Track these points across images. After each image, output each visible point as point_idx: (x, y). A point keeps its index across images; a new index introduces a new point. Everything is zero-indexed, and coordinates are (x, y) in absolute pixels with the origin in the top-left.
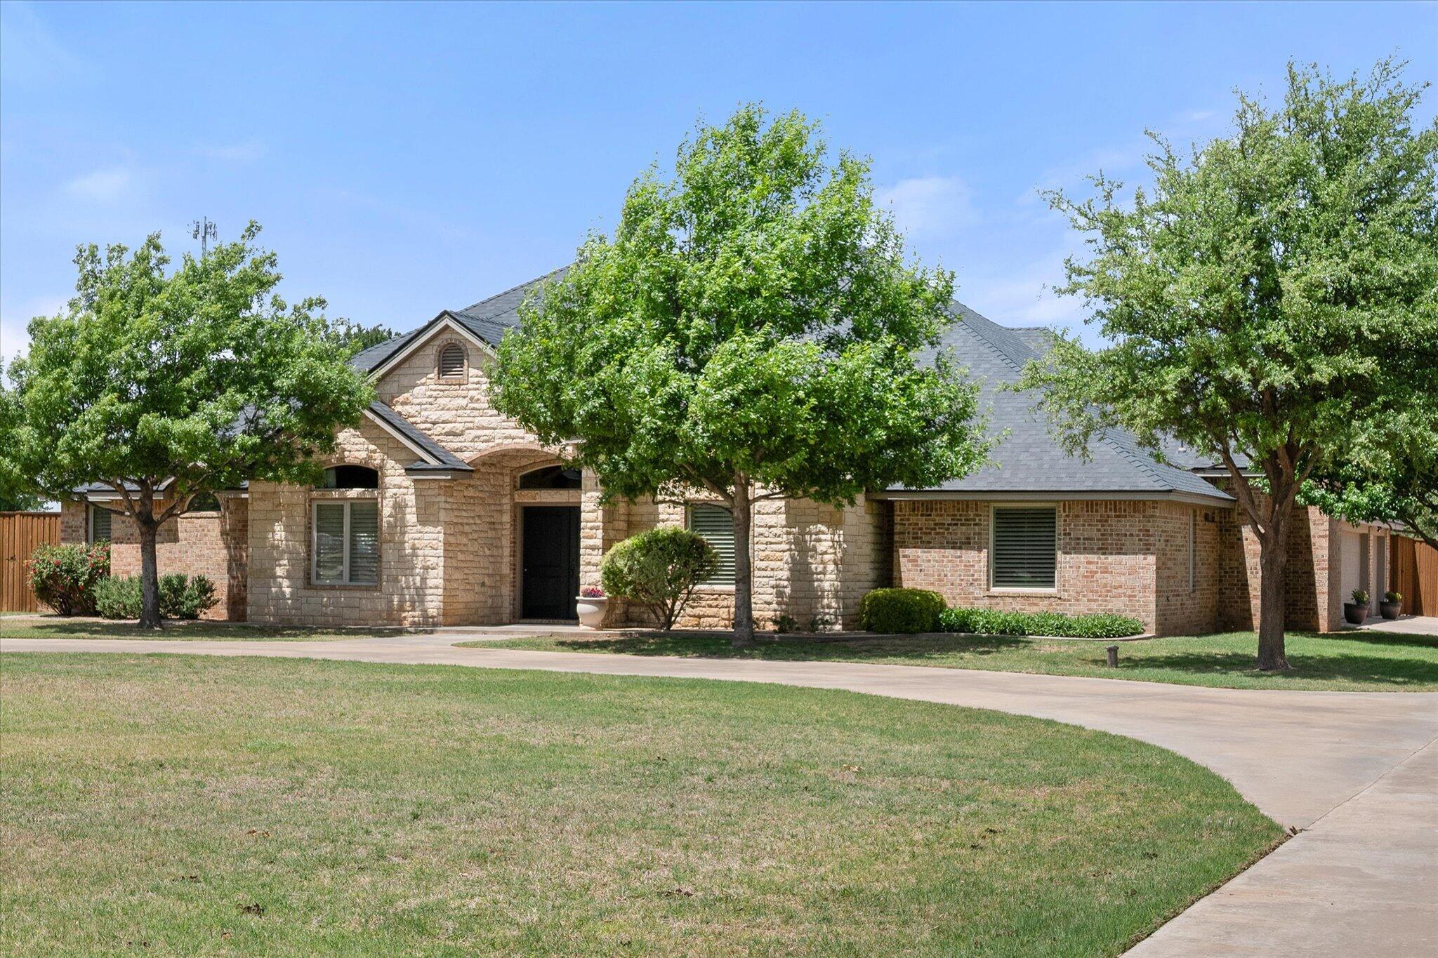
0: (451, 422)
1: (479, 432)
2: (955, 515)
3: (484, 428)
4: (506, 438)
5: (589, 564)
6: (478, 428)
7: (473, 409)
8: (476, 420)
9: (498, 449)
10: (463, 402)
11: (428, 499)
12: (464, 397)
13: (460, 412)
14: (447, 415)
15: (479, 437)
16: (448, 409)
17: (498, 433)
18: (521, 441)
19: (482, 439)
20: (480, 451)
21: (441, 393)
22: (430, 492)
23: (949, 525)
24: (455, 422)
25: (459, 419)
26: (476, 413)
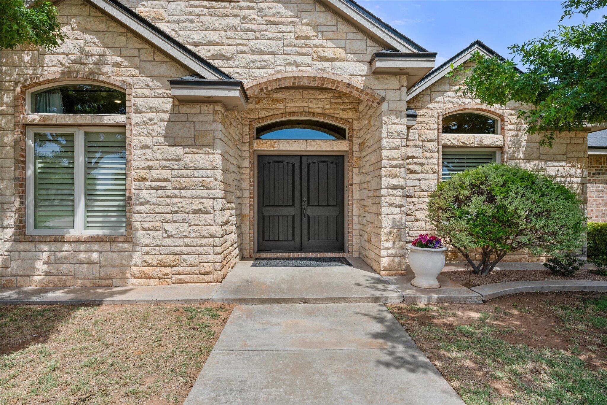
0: (218, 44)
1: (256, 57)
2: (598, 167)
3: (261, 52)
4: (290, 64)
5: (391, 205)
6: (253, 52)
7: (248, 30)
8: (251, 43)
9: (279, 76)
10: (236, 22)
11: (198, 126)
12: (235, 16)
13: (230, 33)
14: (214, 36)
15: (254, 62)
16: (215, 30)
17: (279, 59)
18: (309, 69)
19: (259, 64)
20: (256, 78)
21: (206, 10)
22: (201, 118)
23: (593, 174)
24: (223, 44)
25: (230, 41)
26: (251, 35)
